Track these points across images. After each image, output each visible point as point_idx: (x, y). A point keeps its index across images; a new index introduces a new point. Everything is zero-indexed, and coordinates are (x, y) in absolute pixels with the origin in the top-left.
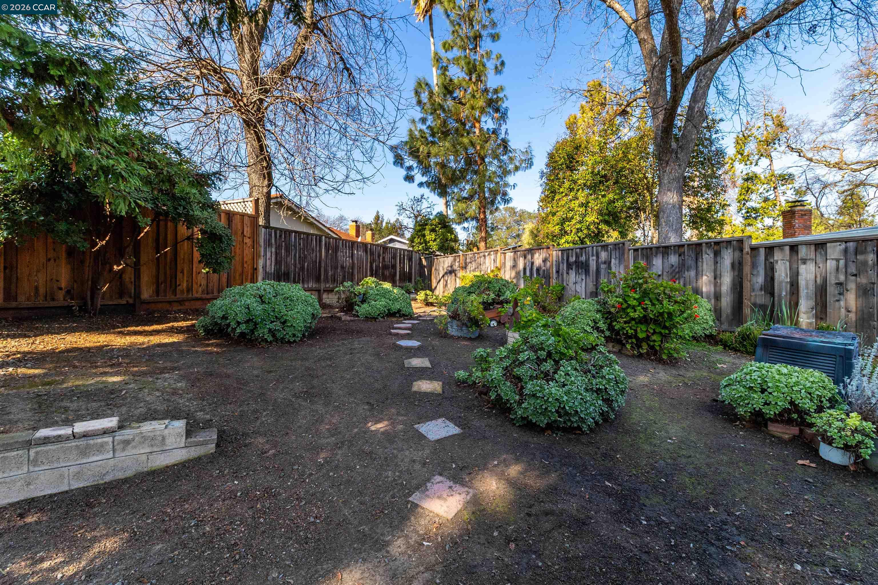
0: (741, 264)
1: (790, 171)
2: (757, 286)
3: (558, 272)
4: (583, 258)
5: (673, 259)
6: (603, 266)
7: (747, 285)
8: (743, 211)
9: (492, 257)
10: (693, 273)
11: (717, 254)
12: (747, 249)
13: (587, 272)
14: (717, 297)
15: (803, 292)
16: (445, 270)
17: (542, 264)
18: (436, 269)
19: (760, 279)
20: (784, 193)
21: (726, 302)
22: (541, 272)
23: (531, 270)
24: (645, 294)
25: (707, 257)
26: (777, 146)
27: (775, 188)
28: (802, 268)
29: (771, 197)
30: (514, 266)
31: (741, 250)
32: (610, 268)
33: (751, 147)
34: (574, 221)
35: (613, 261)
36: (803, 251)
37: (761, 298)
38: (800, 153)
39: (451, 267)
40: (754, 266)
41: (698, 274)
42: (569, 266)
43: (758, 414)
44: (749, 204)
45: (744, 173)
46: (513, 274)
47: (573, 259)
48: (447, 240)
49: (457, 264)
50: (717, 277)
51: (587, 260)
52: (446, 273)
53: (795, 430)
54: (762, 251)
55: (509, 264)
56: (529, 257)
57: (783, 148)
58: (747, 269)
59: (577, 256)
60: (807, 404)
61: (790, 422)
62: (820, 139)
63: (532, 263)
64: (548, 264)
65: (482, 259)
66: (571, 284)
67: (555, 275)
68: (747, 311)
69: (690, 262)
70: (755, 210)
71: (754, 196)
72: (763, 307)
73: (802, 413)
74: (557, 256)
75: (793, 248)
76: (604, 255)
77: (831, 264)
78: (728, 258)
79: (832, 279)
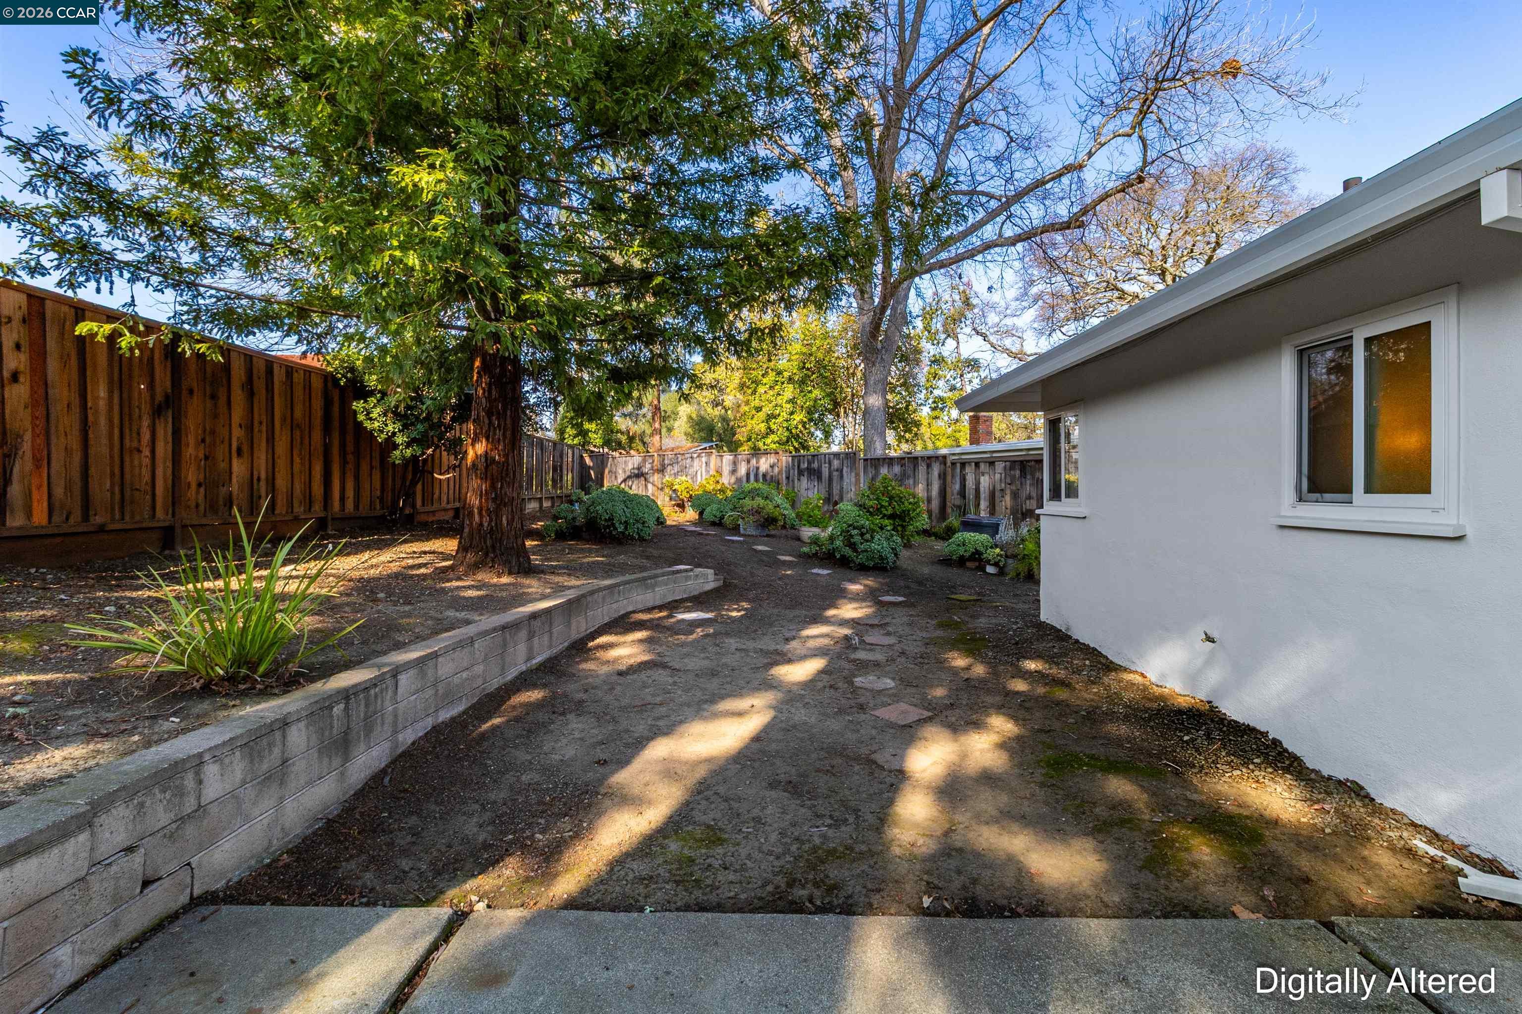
0: (945, 474)
1: (976, 356)
2: (955, 492)
3: (788, 478)
4: (815, 465)
5: (897, 469)
6: (835, 474)
7: (948, 490)
8: (930, 401)
9: (704, 459)
10: (911, 481)
11: (929, 466)
12: (949, 464)
13: (820, 478)
14: (929, 500)
15: (982, 496)
16: (628, 473)
17: (770, 470)
18: (610, 472)
19: (957, 487)
20: (970, 382)
21: (935, 504)
22: (768, 478)
23: (756, 475)
24: (891, 498)
25: (922, 468)
26: (963, 325)
27: (962, 376)
28: (982, 479)
29: (958, 385)
30: (734, 472)
31: (945, 464)
32: (841, 477)
33: (937, 324)
34: (780, 419)
35: (845, 469)
36: (982, 466)
37: (958, 502)
38: (985, 337)
39: (639, 469)
40: (953, 476)
41: (916, 484)
42: (801, 473)
43: (962, 557)
44: (937, 392)
45: (932, 354)
46: (733, 480)
47: (805, 465)
48: (612, 432)
49: (648, 466)
50: (929, 484)
51: (820, 467)
52: (629, 477)
53: (977, 564)
54: (958, 465)
55: (726, 469)
56: (754, 461)
57: (968, 330)
58: (949, 478)
59: (809, 463)
60: (982, 549)
61: (975, 560)
62: (1003, 322)
63: (758, 468)
64: (776, 470)
65: (689, 461)
66: (803, 492)
67: (785, 481)
68: (949, 510)
69: (910, 472)
70: (941, 399)
71: (941, 383)
72: (959, 507)
73: (980, 553)
74: (787, 462)
75: (977, 465)
76: (836, 463)
77: (998, 476)
78: (936, 469)
79: (998, 487)
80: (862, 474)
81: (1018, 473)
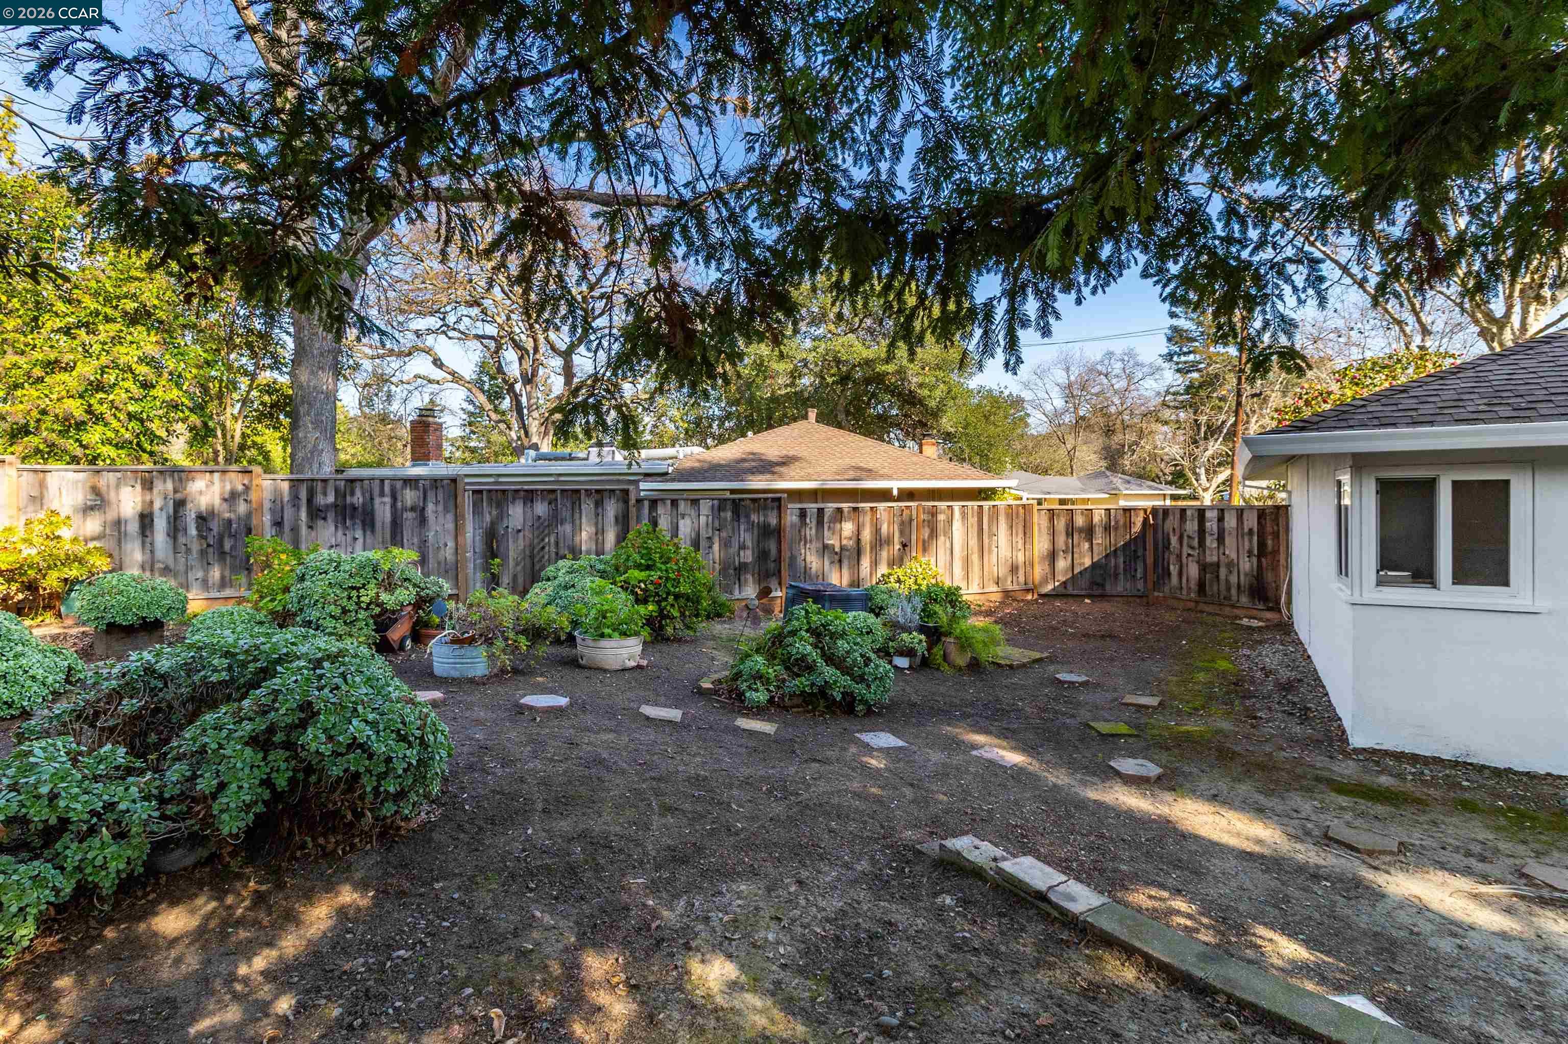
0: (625, 517)
3: (278, 524)
4: (358, 498)
5: (541, 508)
6: (406, 516)
10: (568, 527)
11: (599, 504)
12: (632, 501)
13: (368, 526)
17: (221, 506)
22: (215, 526)
25: (588, 506)
28: (681, 522)
32: (423, 521)
35: (430, 507)
36: (682, 506)
40: (638, 519)
41: (575, 529)
47: (326, 500)
50: (598, 532)
51: (369, 503)
54: (646, 503)
58: (631, 522)
59: (339, 495)
64: (244, 506)
67: (268, 530)
69: (564, 513)
74: (277, 491)
75: (674, 503)
76: (409, 496)
77: (703, 519)
78: (611, 509)
79: (704, 534)
80: (469, 517)
81: (729, 514)
